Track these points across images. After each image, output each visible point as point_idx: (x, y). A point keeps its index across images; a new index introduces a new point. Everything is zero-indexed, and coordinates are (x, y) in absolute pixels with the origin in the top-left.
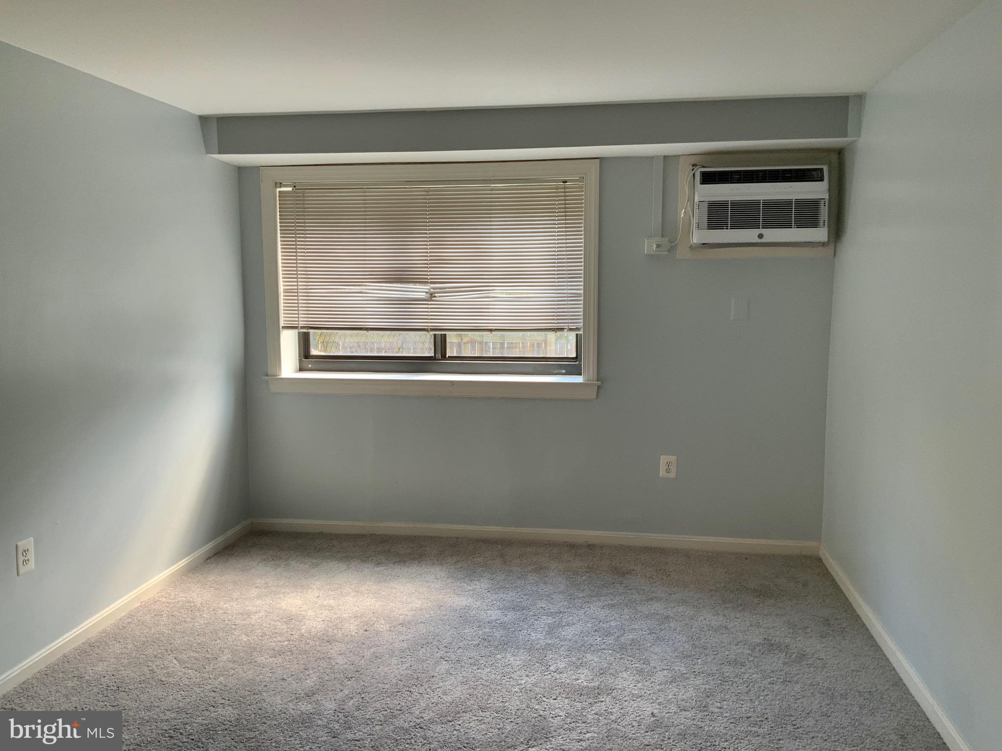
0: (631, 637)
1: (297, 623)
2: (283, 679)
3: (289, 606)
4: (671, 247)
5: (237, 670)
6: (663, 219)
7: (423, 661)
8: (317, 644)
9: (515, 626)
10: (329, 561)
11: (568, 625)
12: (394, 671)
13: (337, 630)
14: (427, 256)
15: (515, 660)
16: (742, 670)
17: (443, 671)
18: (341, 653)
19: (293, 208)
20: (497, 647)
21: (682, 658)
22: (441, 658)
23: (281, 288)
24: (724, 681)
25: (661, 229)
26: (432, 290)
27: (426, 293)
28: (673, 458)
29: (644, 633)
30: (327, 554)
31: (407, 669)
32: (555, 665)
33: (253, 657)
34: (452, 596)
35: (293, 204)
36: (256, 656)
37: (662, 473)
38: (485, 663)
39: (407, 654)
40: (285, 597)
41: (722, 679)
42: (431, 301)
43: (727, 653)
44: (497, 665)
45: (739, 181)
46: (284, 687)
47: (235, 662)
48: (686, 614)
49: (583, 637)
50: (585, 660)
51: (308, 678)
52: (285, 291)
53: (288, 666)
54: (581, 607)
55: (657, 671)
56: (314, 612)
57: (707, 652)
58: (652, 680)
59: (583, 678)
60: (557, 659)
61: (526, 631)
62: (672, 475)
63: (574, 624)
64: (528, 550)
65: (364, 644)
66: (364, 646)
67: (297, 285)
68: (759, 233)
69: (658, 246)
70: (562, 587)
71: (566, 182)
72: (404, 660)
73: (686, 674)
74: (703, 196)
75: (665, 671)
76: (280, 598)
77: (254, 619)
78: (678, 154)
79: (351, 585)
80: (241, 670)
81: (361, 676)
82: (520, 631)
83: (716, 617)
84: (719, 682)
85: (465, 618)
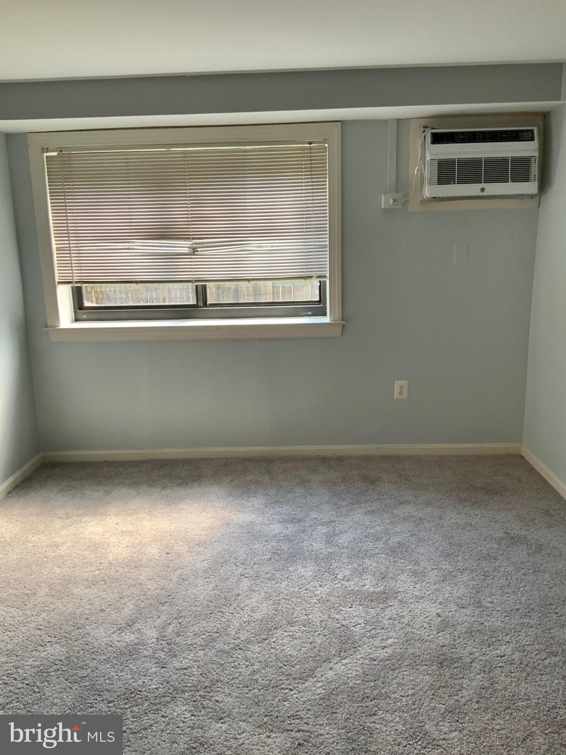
0: (396, 540)
1: (103, 551)
2: (102, 610)
3: (92, 534)
4: (405, 201)
5: (57, 604)
6: (397, 177)
7: (227, 579)
8: (126, 570)
9: (297, 538)
10: (119, 487)
11: (342, 533)
12: (202, 593)
13: (142, 555)
14: (188, 214)
15: (307, 570)
16: (497, 564)
17: (246, 588)
18: (149, 578)
19: (60, 171)
20: (287, 560)
21: (445, 557)
22: (241, 575)
23: (54, 247)
24: (486, 575)
25: (395, 186)
26: (194, 245)
27: (189, 248)
28: (404, 383)
29: (407, 535)
30: (116, 481)
31: (213, 589)
32: (342, 573)
33: (69, 590)
34: (236, 513)
35: (60, 168)
36: (72, 588)
37: (396, 395)
38: (281, 577)
39: (210, 574)
40: (87, 525)
41: (484, 574)
42: (194, 255)
43: (480, 548)
44: (291, 577)
45: (463, 141)
46: (104, 618)
47: (53, 596)
48: (435, 515)
49: (357, 544)
50: (365, 566)
51: (125, 606)
52: (58, 249)
53: (104, 596)
54: (348, 515)
55: (428, 571)
56: (117, 538)
57: (463, 549)
58: (426, 580)
59: (369, 584)
60: (341, 567)
61: (308, 542)
62: (405, 396)
63: (346, 532)
64: (289, 465)
65: (169, 567)
66: (170, 570)
67: (69, 244)
68: (482, 187)
69: (395, 201)
70: (327, 498)
71: (311, 144)
72: (209, 580)
73: (453, 571)
74: (433, 155)
75: (435, 571)
76: (83, 527)
77: (63, 550)
78: (409, 117)
79: (144, 509)
80: (60, 603)
81: (173, 600)
82: (302, 542)
83: (459, 515)
84: (483, 577)
85: (251, 533)
